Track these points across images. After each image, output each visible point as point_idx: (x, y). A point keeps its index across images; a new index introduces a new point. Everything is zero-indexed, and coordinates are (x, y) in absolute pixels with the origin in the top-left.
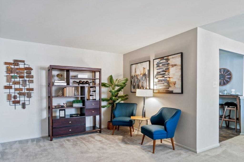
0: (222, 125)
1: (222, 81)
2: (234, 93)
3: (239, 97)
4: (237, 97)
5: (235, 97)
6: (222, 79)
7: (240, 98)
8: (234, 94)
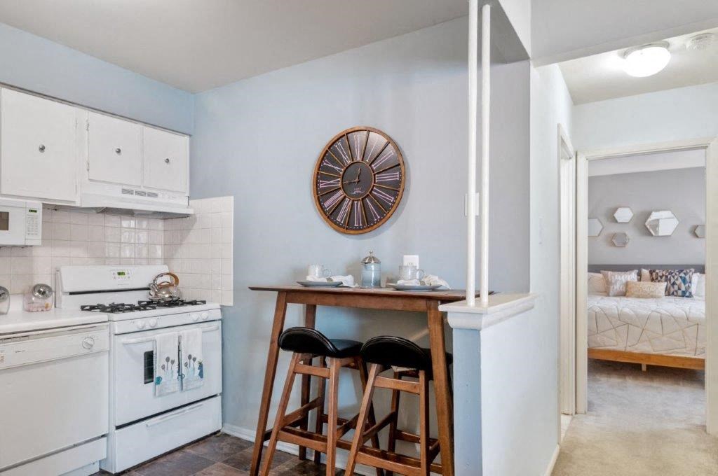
0: (356, 471)
1: (358, 205)
2: (413, 277)
3: (444, 314)
4: (429, 308)
5: (421, 305)
6: (357, 191)
7: (452, 321)
8: (414, 283)
